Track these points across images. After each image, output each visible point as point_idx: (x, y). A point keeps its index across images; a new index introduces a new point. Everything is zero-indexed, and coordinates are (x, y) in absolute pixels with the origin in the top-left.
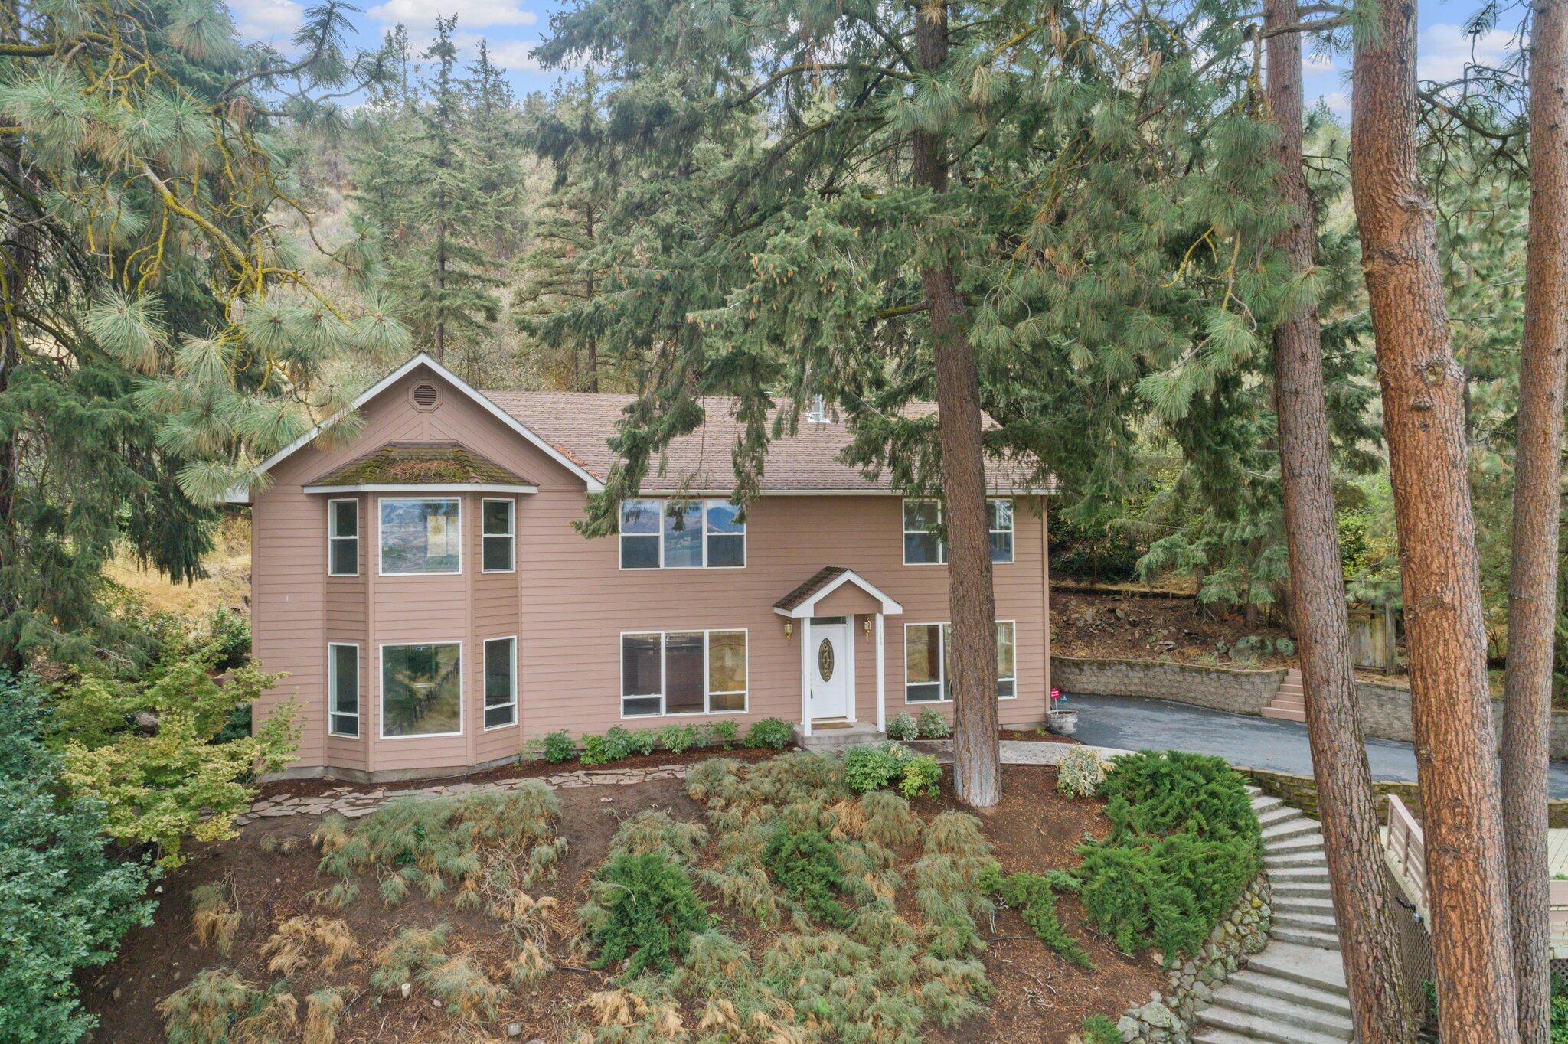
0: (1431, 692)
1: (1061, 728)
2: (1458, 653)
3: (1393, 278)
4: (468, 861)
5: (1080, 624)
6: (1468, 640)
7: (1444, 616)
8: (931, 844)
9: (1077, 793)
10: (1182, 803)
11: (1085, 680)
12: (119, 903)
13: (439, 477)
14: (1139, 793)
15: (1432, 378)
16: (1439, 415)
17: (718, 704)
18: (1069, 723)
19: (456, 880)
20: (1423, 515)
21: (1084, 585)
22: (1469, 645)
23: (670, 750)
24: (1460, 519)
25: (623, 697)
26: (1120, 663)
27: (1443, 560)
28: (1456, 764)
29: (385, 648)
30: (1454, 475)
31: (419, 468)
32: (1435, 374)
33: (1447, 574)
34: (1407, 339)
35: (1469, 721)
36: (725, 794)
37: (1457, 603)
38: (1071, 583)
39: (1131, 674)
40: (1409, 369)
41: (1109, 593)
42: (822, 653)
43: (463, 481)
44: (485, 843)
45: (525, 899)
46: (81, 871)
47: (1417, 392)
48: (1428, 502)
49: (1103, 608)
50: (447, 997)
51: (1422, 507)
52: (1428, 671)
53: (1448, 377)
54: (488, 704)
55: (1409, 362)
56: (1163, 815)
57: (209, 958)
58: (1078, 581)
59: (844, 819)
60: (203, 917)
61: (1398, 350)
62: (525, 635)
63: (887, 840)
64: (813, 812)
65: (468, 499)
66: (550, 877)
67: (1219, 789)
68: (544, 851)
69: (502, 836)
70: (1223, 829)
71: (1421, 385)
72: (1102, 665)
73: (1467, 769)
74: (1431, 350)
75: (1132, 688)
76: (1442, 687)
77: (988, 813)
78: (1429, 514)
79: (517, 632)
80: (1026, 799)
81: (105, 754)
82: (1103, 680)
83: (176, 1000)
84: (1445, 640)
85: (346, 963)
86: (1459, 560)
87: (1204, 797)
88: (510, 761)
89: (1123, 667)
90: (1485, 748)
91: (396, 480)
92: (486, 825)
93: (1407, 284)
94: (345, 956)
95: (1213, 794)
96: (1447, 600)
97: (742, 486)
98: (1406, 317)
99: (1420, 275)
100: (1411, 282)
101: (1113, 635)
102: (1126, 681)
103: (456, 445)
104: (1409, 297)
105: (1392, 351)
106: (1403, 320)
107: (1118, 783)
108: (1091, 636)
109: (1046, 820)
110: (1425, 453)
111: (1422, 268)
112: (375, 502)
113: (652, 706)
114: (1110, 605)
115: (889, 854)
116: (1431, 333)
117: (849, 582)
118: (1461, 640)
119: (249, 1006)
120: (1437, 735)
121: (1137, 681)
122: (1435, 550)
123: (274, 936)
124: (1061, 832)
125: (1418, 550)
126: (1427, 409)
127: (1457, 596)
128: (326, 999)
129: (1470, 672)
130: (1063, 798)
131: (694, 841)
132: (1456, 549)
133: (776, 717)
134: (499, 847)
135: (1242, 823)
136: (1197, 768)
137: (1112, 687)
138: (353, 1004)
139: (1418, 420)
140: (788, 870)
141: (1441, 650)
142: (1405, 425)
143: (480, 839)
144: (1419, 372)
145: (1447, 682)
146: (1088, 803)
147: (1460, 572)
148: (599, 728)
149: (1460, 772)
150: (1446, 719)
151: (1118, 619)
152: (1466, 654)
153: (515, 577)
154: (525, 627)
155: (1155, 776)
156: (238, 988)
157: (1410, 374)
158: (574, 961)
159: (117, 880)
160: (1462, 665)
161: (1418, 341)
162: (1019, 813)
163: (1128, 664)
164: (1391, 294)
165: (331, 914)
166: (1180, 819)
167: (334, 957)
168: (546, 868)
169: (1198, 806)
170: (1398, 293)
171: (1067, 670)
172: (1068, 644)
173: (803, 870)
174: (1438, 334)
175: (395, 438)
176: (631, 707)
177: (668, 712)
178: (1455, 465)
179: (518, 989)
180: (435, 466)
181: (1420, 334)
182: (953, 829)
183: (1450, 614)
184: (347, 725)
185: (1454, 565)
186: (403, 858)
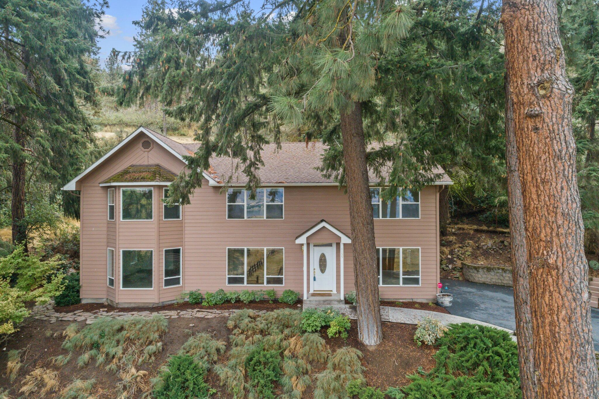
0: (541, 330)
1: (442, 303)
2: (561, 303)
3: (516, 21)
4: (119, 350)
5: (485, 248)
6: (569, 294)
7: (549, 273)
8: (330, 365)
9: (423, 342)
10: (477, 356)
11: (480, 276)
13: (143, 179)
14: (458, 347)
15: (542, 92)
16: (547, 120)
18: (447, 301)
20: (534, 196)
21: (491, 228)
22: (570, 297)
23: (242, 301)
24: (563, 200)
25: (227, 276)
26: (499, 269)
27: (548, 230)
28: (558, 388)
29: (123, 251)
30: (559, 165)
31: (137, 175)
32: (545, 89)
33: (551, 242)
34: (525, 65)
35: (569, 356)
36: (242, 327)
37: (559, 264)
38: (485, 228)
39: (504, 275)
40: (525, 87)
41: (503, 233)
42: (321, 260)
43: (152, 180)
44: (130, 341)
45: (133, 370)
47: (531, 103)
48: (537, 187)
49: (497, 241)
51: (534, 190)
52: (538, 313)
53: (556, 91)
54: (166, 276)
55: (525, 82)
56: (467, 361)
58: (489, 227)
59: (292, 346)
61: (519, 74)
62: (186, 247)
63: (311, 359)
64: (277, 341)
65: (156, 189)
66: (151, 361)
67: (501, 351)
68: (152, 349)
69: (138, 339)
70: (500, 375)
71: (533, 98)
72: (489, 269)
73: (566, 393)
74: (542, 71)
75: (505, 282)
76: (547, 328)
77: (371, 349)
78: (539, 196)
79: (182, 246)
80: (394, 343)
82: (490, 277)
84: (550, 292)
85: (50, 392)
86: (561, 231)
87: (491, 354)
88: (173, 302)
89: (500, 271)
90: (584, 379)
91: (126, 181)
92: (133, 334)
93: (525, 25)
94: (51, 389)
95: (498, 354)
96: (551, 261)
97: (250, 181)
98: (525, 48)
99: (536, 16)
100: (528, 22)
101: (501, 254)
102: (502, 278)
103: (158, 165)
104: (526, 33)
105: (515, 75)
106: (522, 51)
107: (447, 339)
108: (490, 254)
109: (400, 356)
110: (536, 149)
111: (537, 10)
112: (119, 190)
113: (241, 281)
114: (502, 239)
115: (309, 367)
116: (542, 59)
117: (324, 227)
118: (563, 292)
120: (545, 363)
121: (507, 278)
122: (543, 223)
123: (28, 377)
124: (407, 365)
125: (531, 222)
126: (537, 116)
127: (560, 259)
129: (570, 318)
130: (416, 344)
131: (218, 350)
132: (560, 222)
133: (292, 289)
134: (135, 344)
135: (510, 373)
136: (490, 337)
137: (494, 280)
139: (530, 123)
140: (254, 370)
141: (547, 299)
142: (523, 129)
143: (128, 340)
144: (532, 88)
145: (551, 324)
146: (430, 349)
147: (563, 240)
148: (213, 289)
149: (561, 394)
150: (551, 353)
151: (506, 246)
152: (567, 304)
153: (181, 222)
154: (186, 243)
155: (467, 339)
157: (526, 90)
160: (564, 312)
161: (532, 65)
162: (387, 351)
163: (503, 269)
164: (515, 33)
165: (54, 369)
166: (476, 365)
167: (46, 389)
168: (150, 356)
169: (488, 359)
170: (519, 31)
171: (471, 271)
172: (476, 258)
173: (260, 371)
174: (548, 58)
175: (134, 163)
176: (232, 281)
177: (248, 284)
178: (560, 158)
180: (143, 175)
181: (534, 60)
182: (343, 358)
183: (554, 273)
184: (110, 282)
185: (557, 235)
186: (94, 346)
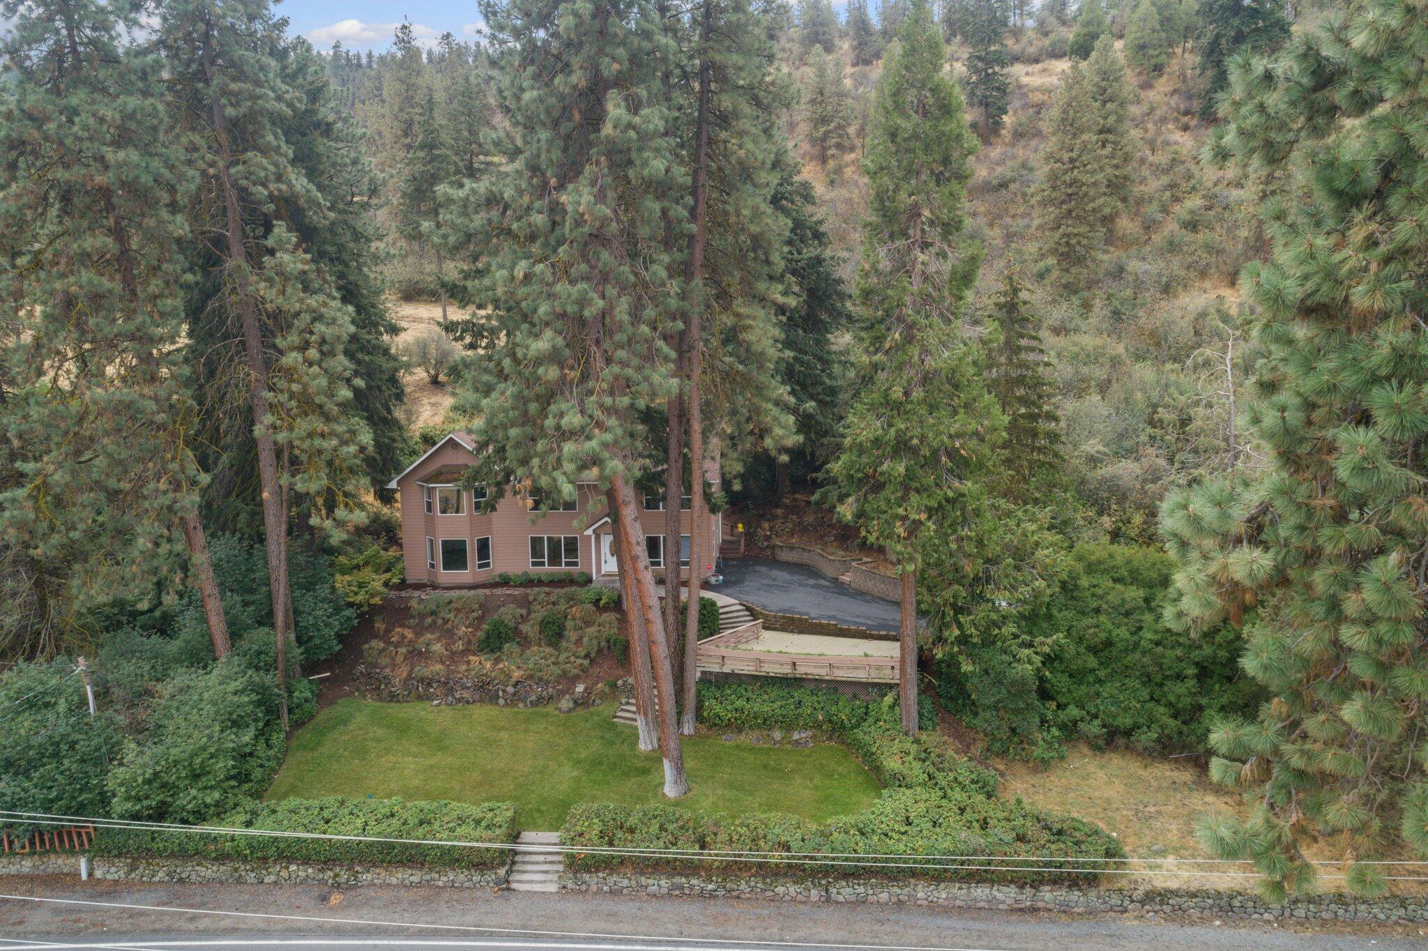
1: (710, 582)
4: (451, 616)
8: (596, 624)
12: (349, 619)
13: (455, 480)
17: (567, 564)
18: (713, 580)
19: (446, 621)
23: (542, 581)
25: (530, 560)
29: (442, 541)
31: (450, 476)
44: (458, 610)
45: (464, 628)
46: (338, 609)
50: (433, 653)
54: (478, 561)
57: (376, 636)
59: (573, 612)
60: (377, 625)
62: (494, 537)
63: (585, 620)
64: (564, 609)
66: (475, 622)
68: (475, 614)
79: (491, 536)
81: (347, 578)
83: (366, 646)
85: (411, 641)
88: (485, 582)
91: (441, 482)
92: (459, 605)
94: (410, 639)
103: (466, 465)
112: (435, 489)
113: (542, 564)
115: (583, 625)
119: (383, 650)
123: (393, 632)
128: (403, 650)
131: (522, 615)
133: (584, 571)
138: (410, 652)
140: (547, 627)
143: (457, 609)
148: (519, 570)
153: (489, 514)
154: (494, 534)
156: (382, 645)
158: (473, 648)
159: (348, 612)
165: (409, 627)
167: (407, 639)
168: (474, 620)
171: (778, 550)
173: (550, 628)
175: (445, 463)
176: (534, 564)
177: (548, 566)
179: (453, 653)
180: (456, 476)
182: (607, 619)
184: (432, 566)
186: (433, 613)
